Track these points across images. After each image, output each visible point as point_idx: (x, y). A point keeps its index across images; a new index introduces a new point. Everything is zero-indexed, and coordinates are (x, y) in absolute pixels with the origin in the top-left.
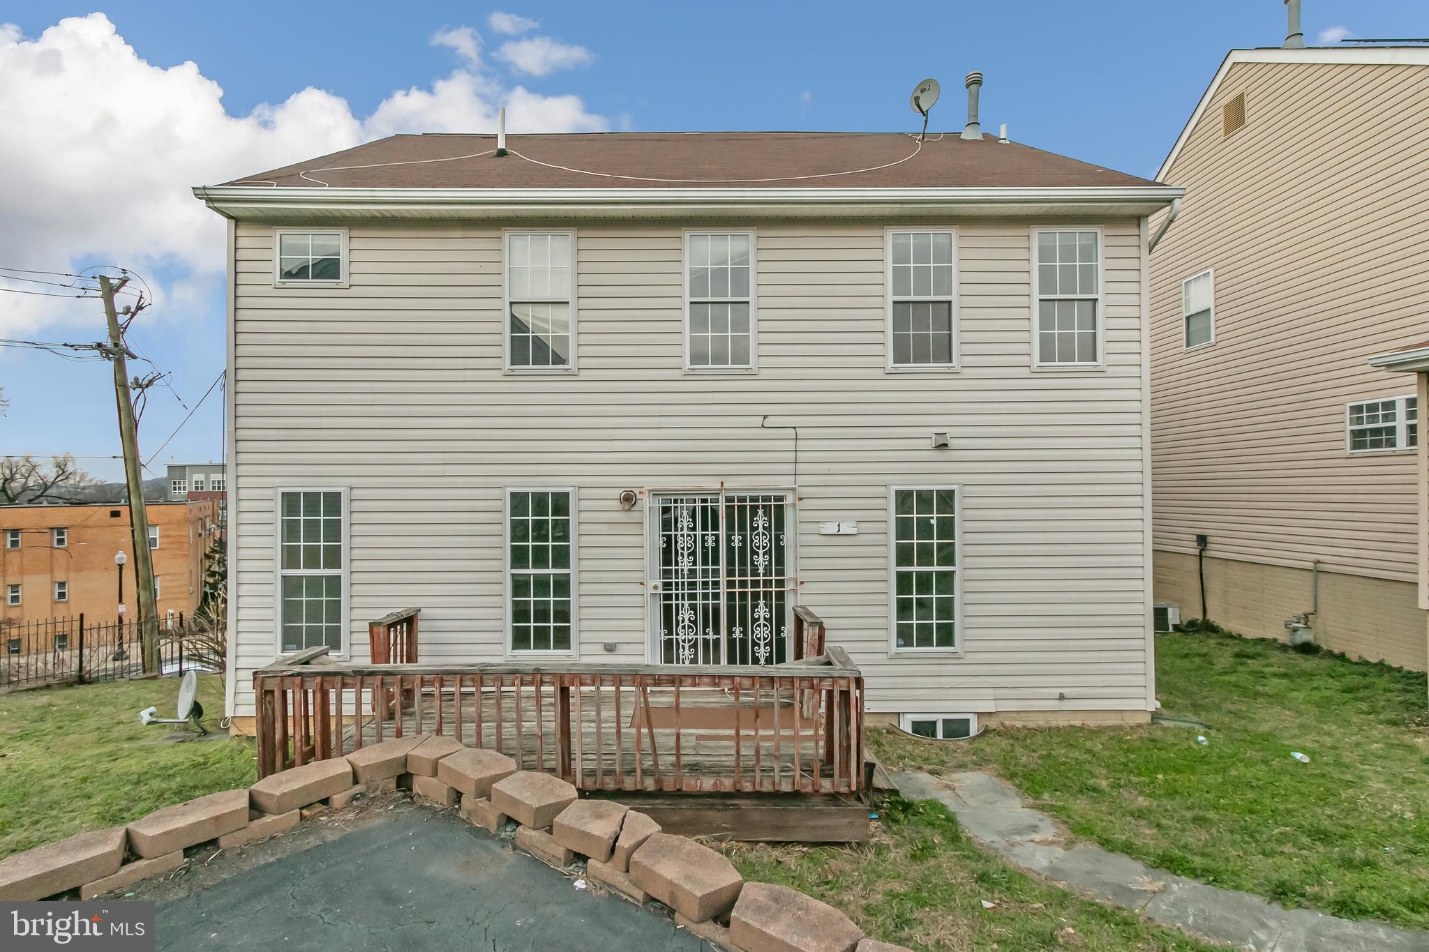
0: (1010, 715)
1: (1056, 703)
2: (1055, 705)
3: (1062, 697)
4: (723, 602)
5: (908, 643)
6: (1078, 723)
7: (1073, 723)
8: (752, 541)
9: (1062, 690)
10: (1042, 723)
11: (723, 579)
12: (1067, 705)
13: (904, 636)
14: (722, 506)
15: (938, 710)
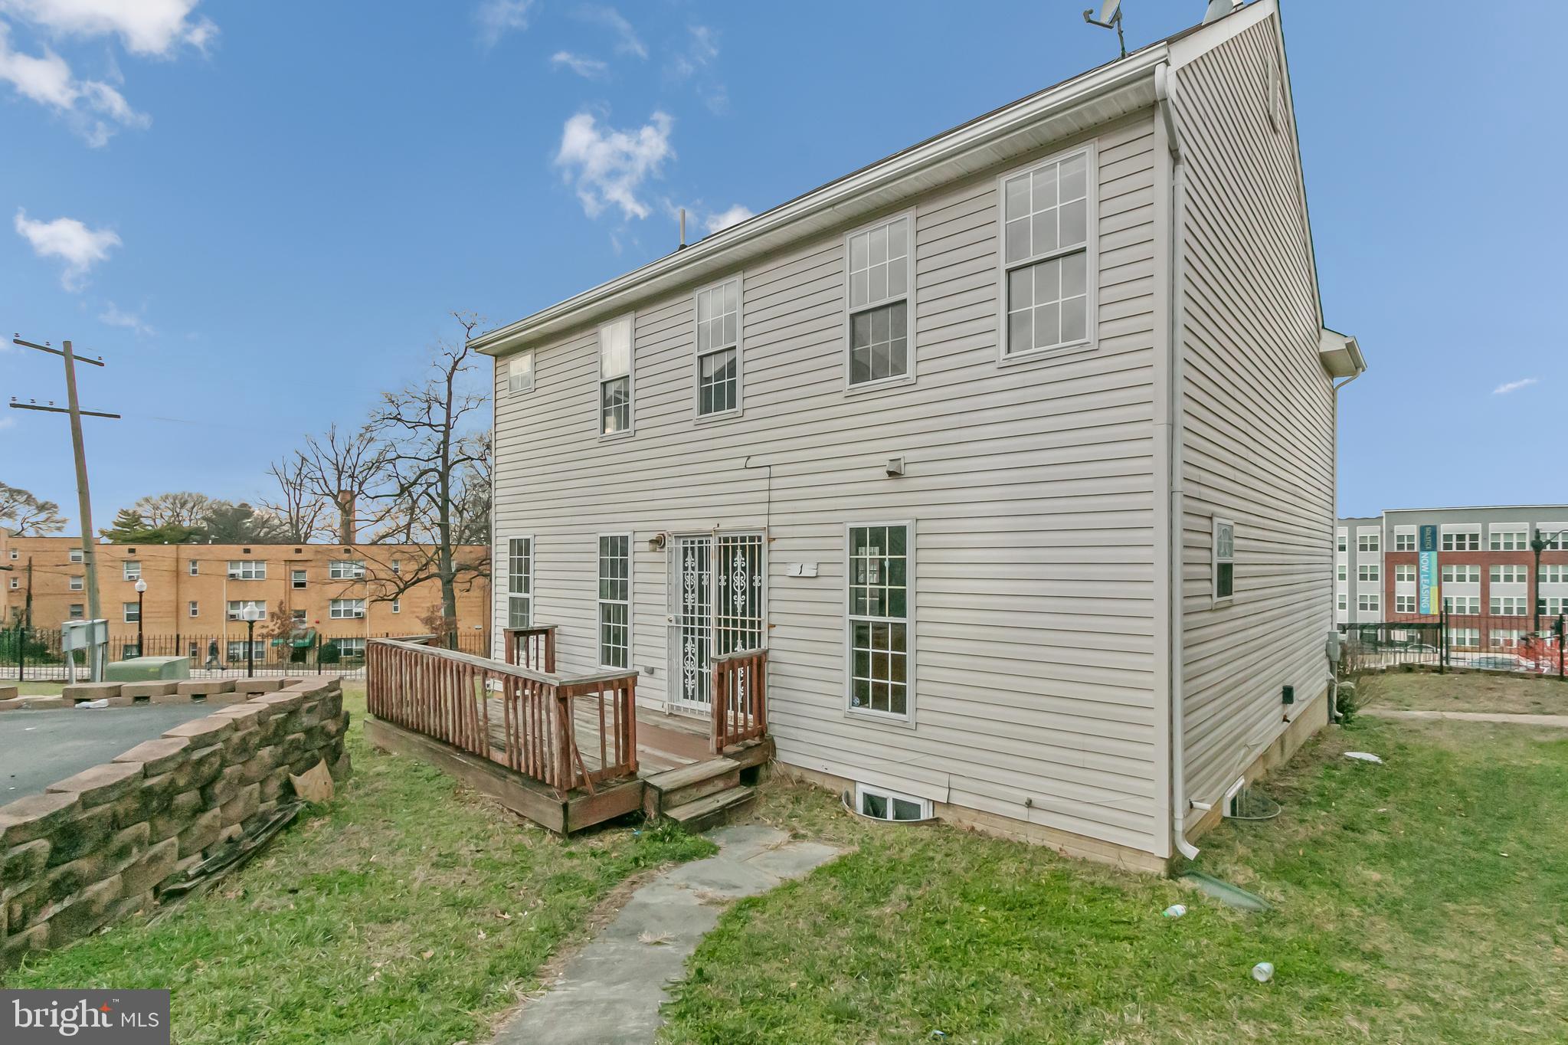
0: (969, 812)
1: (1024, 810)
2: (1021, 812)
3: (1029, 804)
4: (713, 637)
5: (864, 702)
6: (1055, 846)
7: (1047, 844)
8: (733, 581)
9: (1032, 796)
10: (1007, 834)
11: (713, 616)
12: (1037, 817)
13: (861, 694)
14: (713, 544)
15: (891, 787)
